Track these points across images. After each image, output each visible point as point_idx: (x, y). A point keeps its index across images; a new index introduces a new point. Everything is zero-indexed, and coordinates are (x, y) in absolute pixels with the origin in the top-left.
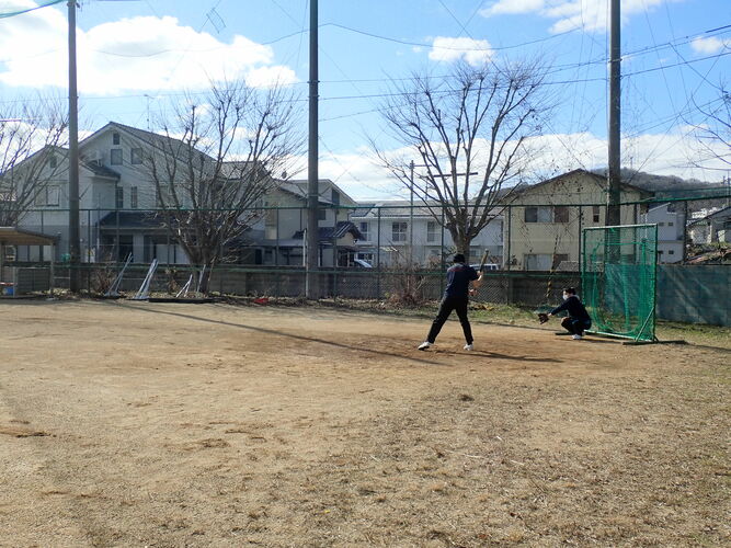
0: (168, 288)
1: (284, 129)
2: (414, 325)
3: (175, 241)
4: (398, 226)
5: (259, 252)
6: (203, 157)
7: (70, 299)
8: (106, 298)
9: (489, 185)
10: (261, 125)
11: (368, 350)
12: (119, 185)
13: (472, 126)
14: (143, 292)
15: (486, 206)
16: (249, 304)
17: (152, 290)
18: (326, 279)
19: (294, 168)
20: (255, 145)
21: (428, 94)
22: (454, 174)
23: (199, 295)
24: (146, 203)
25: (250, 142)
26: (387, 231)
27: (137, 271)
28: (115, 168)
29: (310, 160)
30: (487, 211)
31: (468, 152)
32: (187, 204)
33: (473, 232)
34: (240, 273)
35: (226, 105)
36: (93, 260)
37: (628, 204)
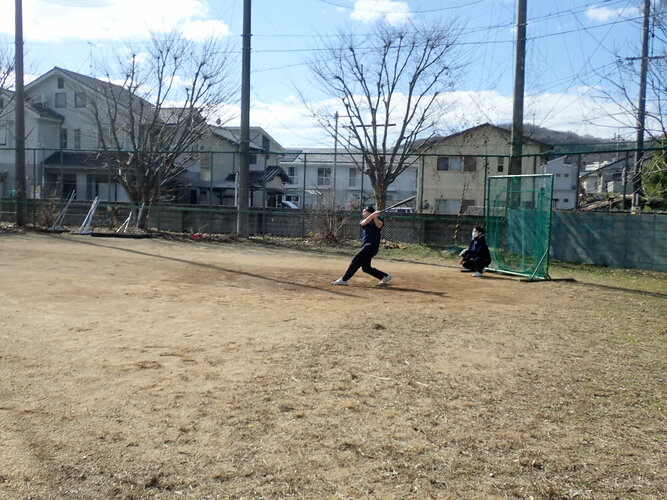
0: (108, 223)
1: (218, 78)
2: (334, 261)
3: (116, 180)
4: (323, 171)
5: (194, 193)
6: (142, 103)
7: (16, 233)
8: (51, 232)
9: (405, 135)
10: (197, 74)
11: (292, 283)
12: (63, 127)
13: (391, 81)
14: (85, 227)
15: (403, 155)
16: (184, 239)
17: (94, 225)
18: (256, 218)
19: (227, 115)
20: (192, 93)
21: (352, 50)
22: (374, 124)
23: (138, 231)
24: (89, 144)
25: (187, 90)
26: (313, 176)
27: (79, 207)
28: (59, 111)
29: (242, 108)
30: (403, 159)
31: (387, 105)
32: (127, 146)
33: (390, 178)
34: (176, 211)
35: (164, 54)
36: (38, 196)
37: (529, 156)
